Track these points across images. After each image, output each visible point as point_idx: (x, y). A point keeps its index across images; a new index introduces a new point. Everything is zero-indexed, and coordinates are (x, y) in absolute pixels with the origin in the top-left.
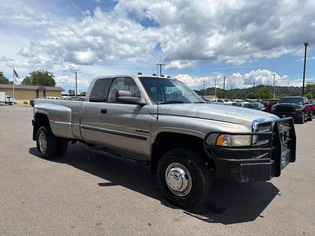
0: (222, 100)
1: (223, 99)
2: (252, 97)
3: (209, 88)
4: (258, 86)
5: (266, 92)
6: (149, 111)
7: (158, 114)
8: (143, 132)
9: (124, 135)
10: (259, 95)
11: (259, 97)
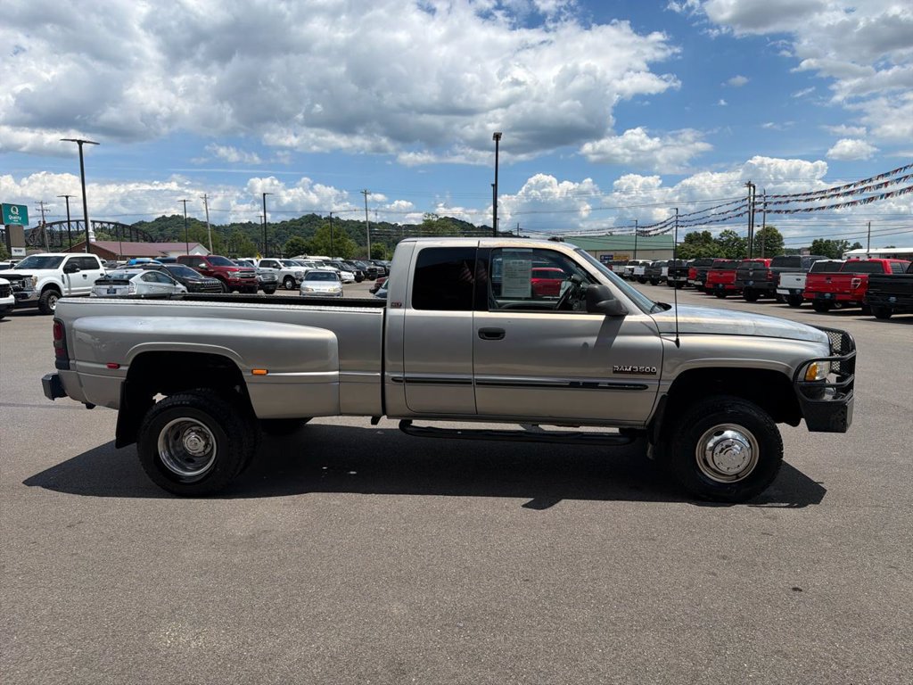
0: (276, 262)
1: (277, 260)
2: (300, 248)
3: (164, 216)
4: (306, 217)
5: (337, 235)
6: (650, 328)
7: (677, 334)
8: (639, 372)
9: (574, 385)
10: (320, 245)
11: (320, 249)
